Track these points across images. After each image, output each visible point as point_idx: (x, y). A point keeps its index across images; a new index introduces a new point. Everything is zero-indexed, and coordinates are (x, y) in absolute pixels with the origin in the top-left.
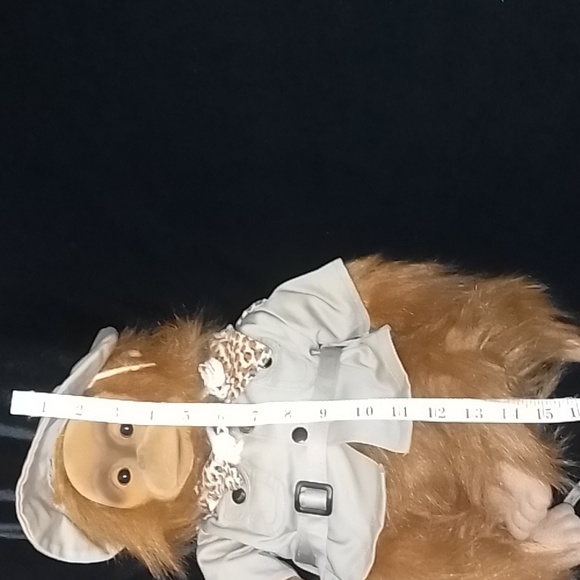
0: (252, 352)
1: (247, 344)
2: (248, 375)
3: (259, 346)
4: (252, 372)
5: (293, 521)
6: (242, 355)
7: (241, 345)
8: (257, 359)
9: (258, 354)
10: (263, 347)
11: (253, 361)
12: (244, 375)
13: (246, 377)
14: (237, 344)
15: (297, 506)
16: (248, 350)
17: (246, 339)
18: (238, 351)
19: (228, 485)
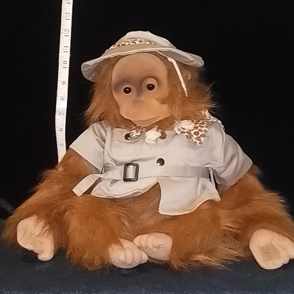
0: (199, 136)
1: (203, 132)
2: (187, 135)
3: (202, 139)
4: (189, 137)
5: (120, 164)
6: (197, 130)
7: (203, 129)
8: (196, 139)
9: (198, 139)
10: (202, 141)
11: (195, 136)
12: (187, 132)
13: (186, 134)
14: (203, 127)
15: (127, 165)
16: (200, 133)
17: (206, 131)
18: (199, 128)
19: (132, 131)
